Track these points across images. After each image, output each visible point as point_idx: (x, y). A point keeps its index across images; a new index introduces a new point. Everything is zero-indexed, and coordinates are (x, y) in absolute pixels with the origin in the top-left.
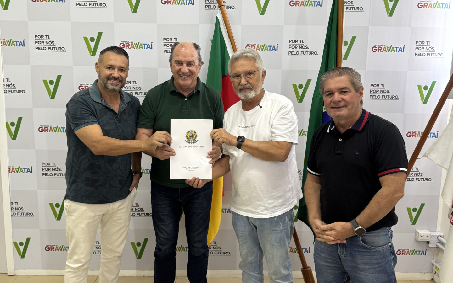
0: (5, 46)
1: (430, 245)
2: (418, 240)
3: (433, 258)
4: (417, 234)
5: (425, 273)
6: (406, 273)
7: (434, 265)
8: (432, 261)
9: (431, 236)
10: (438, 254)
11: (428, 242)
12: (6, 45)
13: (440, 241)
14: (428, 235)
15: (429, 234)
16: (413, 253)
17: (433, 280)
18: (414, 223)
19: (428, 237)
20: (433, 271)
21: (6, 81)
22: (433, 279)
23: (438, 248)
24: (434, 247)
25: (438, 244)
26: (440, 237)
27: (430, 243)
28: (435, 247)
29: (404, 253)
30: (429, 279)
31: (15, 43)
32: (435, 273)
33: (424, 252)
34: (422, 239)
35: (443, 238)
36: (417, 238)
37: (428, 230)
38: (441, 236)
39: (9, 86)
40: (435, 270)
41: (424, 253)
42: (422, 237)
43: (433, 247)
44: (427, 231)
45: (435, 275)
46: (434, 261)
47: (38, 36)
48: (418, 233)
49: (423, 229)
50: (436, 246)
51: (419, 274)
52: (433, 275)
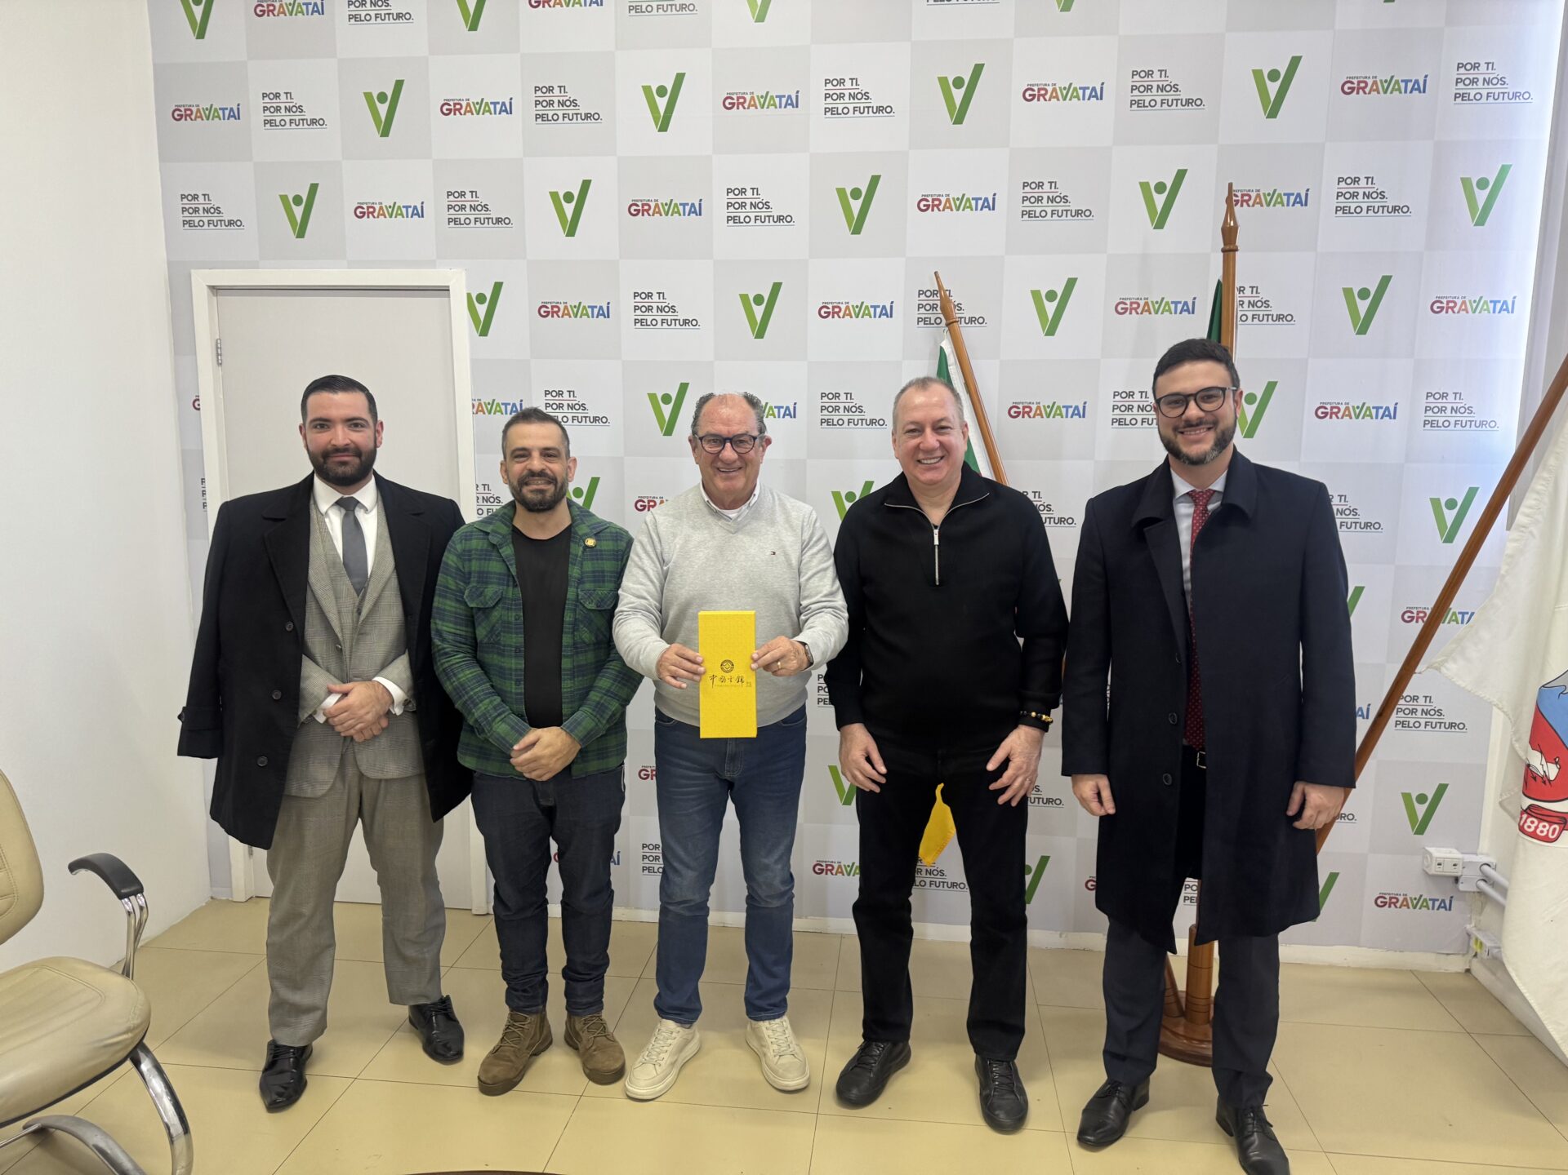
0: (480, 414)
1: (1462, 887)
2: (1430, 873)
3: (1471, 918)
4: (1427, 858)
5: (1448, 954)
6: (1401, 951)
7: (1472, 936)
8: (1468, 927)
9: (1463, 863)
10: (1482, 908)
11: (1457, 879)
12: (483, 411)
13: (1487, 877)
14: (1455, 862)
15: (1459, 859)
16: (1418, 903)
17: (1468, 974)
18: (1420, 830)
19: (1455, 865)
20: (1471, 952)
21: (481, 489)
22: (1468, 971)
23: (1481, 893)
24: (1472, 890)
25: (1482, 884)
26: (1486, 868)
27: (1461, 880)
28: (1474, 892)
29: (1395, 904)
30: (1460, 971)
31: (503, 407)
32: (1476, 955)
33: (1445, 904)
34: (1441, 870)
35: (1495, 869)
36: (1427, 867)
37: (1457, 849)
38: (1488, 865)
39: (486, 500)
40: (1474, 946)
41: (1445, 906)
42: (1439, 864)
43: (1469, 892)
44: (1455, 851)
45: (1475, 960)
46: (1473, 924)
47: (551, 393)
48: (1431, 854)
49: (1443, 847)
50: (1475, 889)
51: (1433, 956)
52: (1470, 962)
